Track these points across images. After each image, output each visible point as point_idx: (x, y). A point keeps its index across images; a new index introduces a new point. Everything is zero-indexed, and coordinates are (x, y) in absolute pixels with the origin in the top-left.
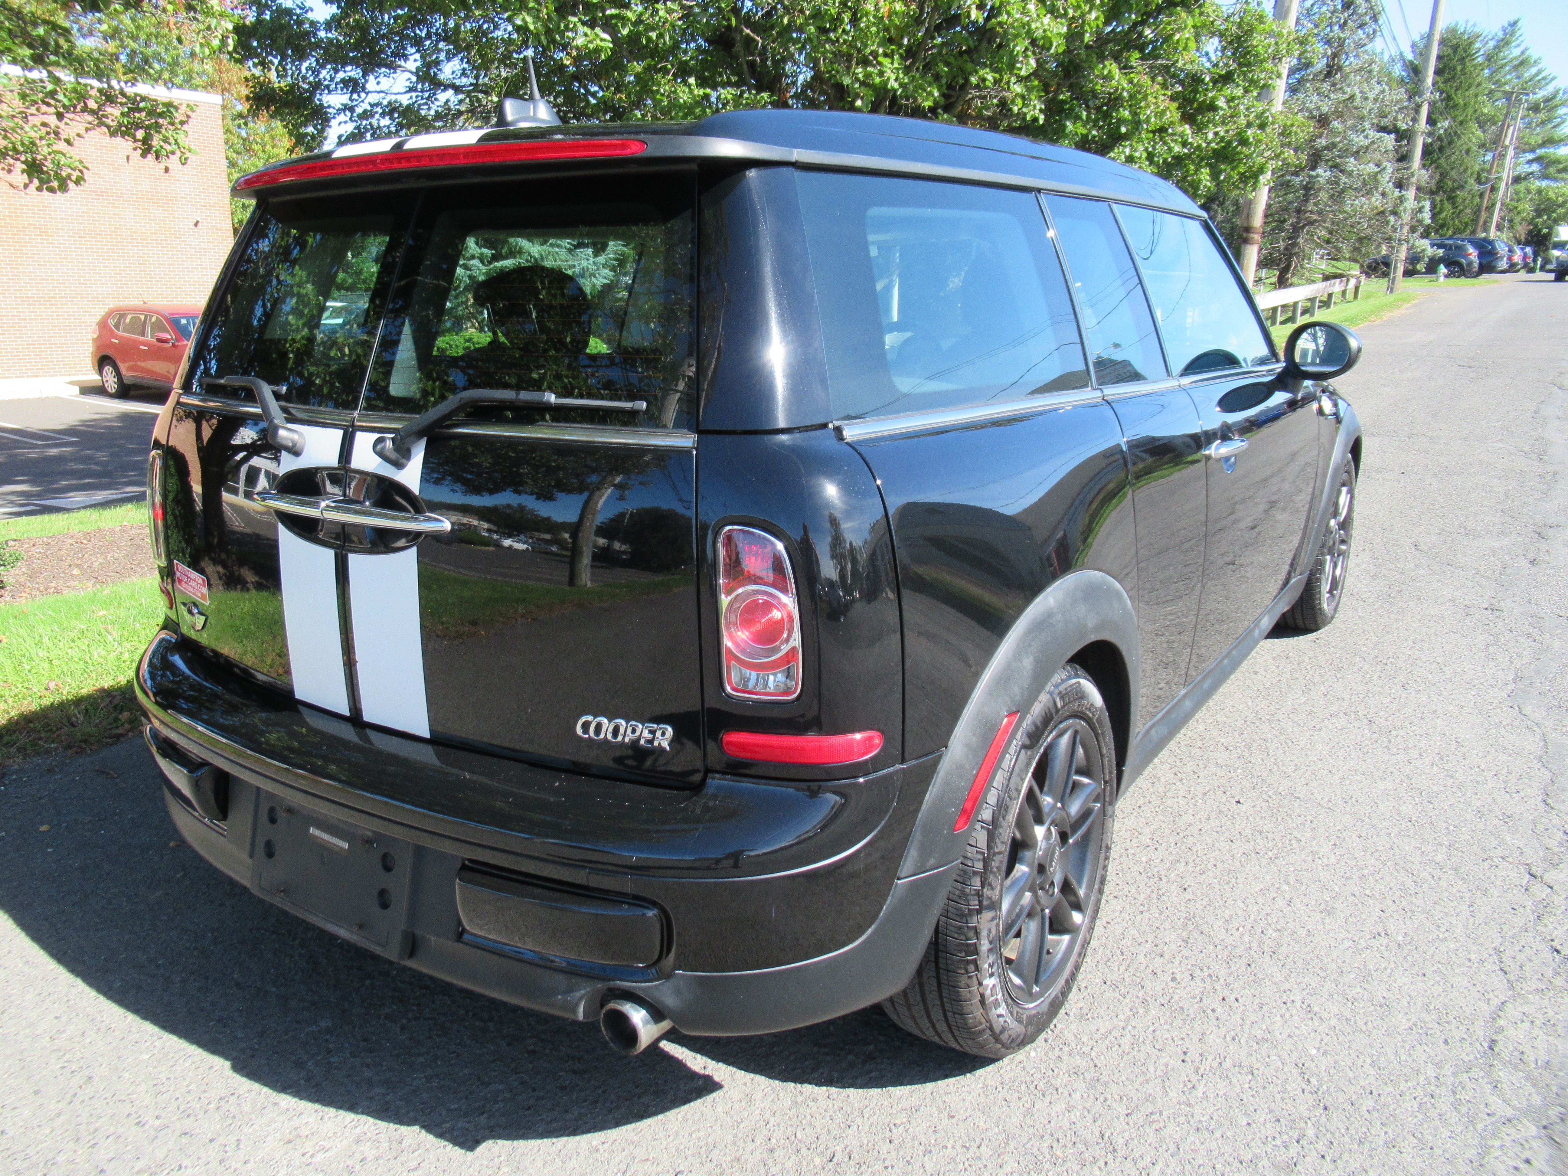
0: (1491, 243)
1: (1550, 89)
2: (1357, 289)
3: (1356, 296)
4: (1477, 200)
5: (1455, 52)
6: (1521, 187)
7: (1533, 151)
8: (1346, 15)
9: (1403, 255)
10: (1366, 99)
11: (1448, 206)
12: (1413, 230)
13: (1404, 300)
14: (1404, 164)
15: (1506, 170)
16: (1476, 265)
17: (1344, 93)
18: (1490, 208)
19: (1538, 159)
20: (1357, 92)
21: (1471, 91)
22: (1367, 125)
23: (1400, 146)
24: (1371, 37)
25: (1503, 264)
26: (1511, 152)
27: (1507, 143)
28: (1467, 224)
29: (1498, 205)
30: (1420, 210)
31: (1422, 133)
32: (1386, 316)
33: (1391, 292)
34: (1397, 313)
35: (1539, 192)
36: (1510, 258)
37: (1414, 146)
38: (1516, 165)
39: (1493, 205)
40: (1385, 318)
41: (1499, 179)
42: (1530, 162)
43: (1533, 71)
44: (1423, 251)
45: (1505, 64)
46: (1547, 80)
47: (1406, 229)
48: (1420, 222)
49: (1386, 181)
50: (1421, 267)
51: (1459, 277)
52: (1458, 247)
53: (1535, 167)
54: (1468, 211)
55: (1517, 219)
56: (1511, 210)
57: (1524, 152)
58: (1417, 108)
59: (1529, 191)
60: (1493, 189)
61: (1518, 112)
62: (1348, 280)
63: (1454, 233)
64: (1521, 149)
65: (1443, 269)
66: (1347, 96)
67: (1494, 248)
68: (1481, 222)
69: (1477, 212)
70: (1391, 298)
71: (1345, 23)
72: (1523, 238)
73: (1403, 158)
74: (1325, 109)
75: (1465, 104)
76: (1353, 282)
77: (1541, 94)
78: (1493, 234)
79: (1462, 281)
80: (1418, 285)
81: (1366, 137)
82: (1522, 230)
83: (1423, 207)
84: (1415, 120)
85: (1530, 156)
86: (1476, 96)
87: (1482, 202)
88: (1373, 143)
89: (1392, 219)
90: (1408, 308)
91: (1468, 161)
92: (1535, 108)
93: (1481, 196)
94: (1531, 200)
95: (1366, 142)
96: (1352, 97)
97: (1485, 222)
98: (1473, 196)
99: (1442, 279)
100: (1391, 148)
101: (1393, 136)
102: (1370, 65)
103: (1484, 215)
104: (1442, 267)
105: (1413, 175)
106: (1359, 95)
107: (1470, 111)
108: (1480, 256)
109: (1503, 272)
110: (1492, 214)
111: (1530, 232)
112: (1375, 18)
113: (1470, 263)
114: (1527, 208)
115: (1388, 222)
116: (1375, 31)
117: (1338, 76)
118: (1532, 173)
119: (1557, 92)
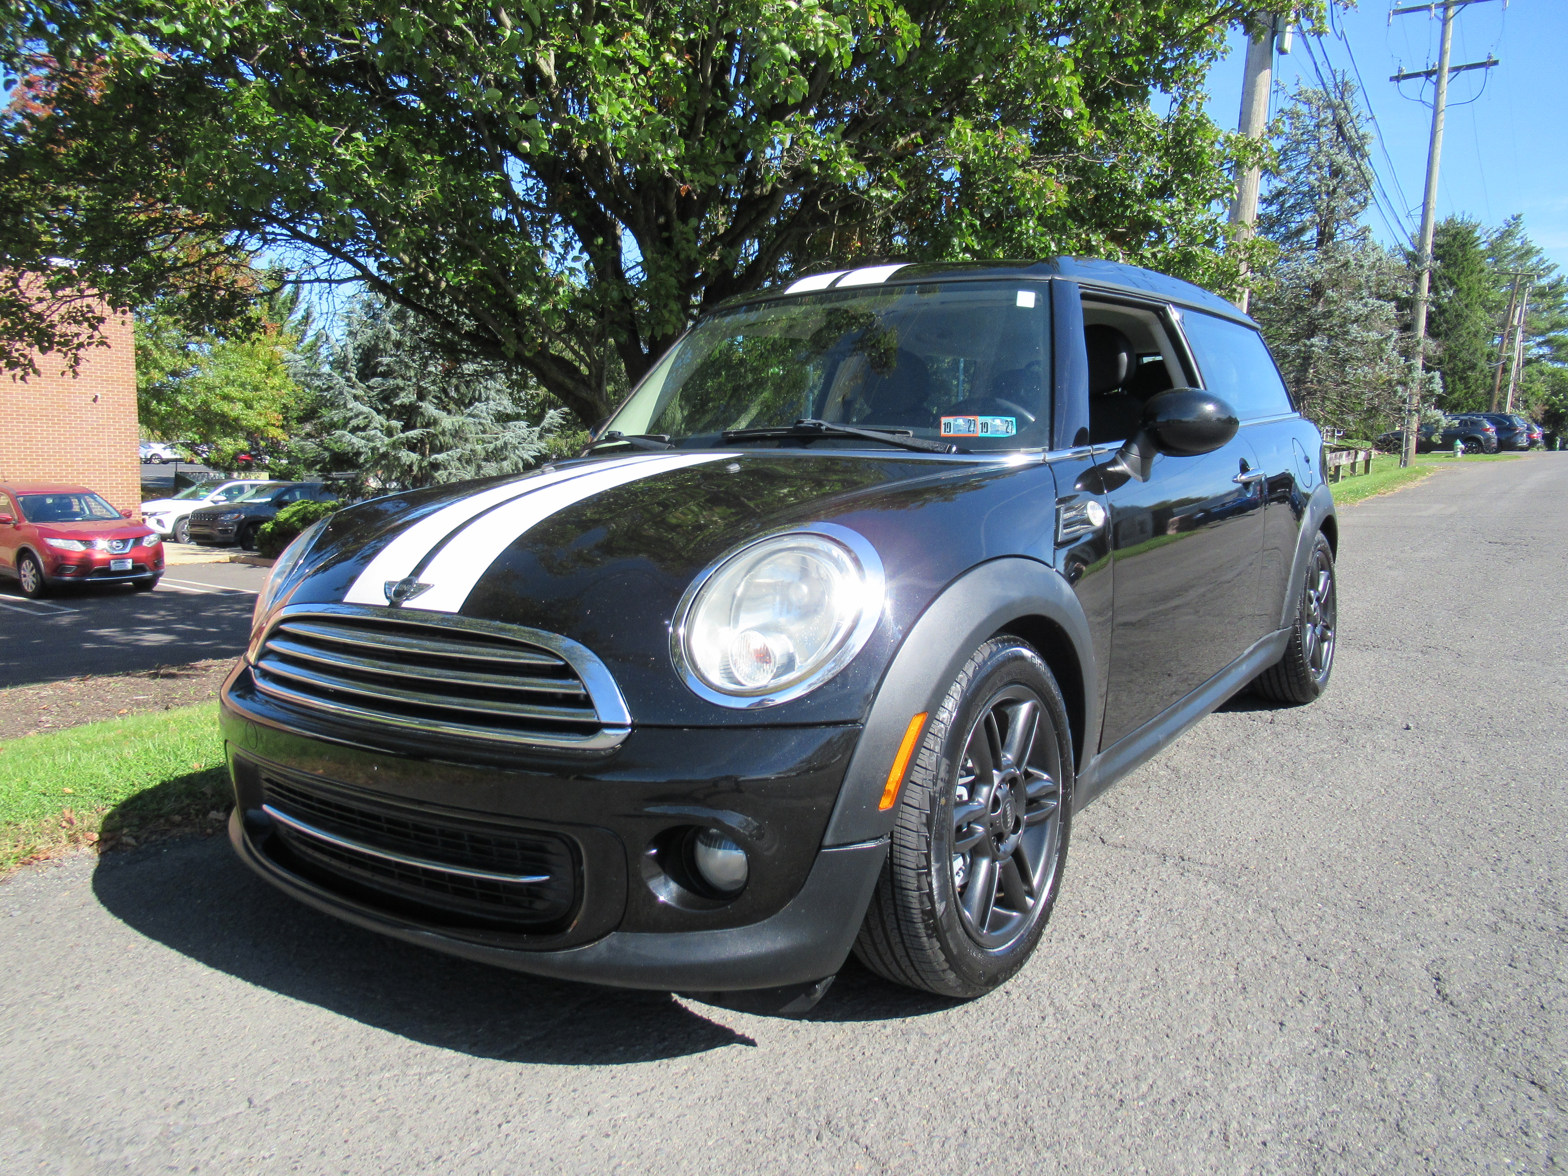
0: (1508, 418)
1: (1554, 276)
2: (1367, 462)
3: (1367, 470)
4: (1489, 381)
5: (1454, 239)
6: (1533, 369)
7: (1542, 334)
8: (1335, 182)
9: (1415, 426)
10: (1362, 267)
11: (1460, 386)
12: (1424, 399)
13: (1418, 473)
14: (1410, 334)
15: (1517, 352)
16: (1494, 440)
17: (1336, 262)
18: (1504, 388)
19: (1547, 343)
20: (1351, 259)
21: (1475, 277)
22: (1365, 293)
23: (1403, 315)
24: (1363, 205)
25: (1523, 441)
26: (1519, 337)
27: (1515, 323)
28: (1480, 403)
29: (1511, 386)
30: (1431, 380)
31: (1426, 301)
32: (1399, 488)
33: (1405, 465)
34: (1411, 485)
35: (1553, 375)
36: (1529, 436)
37: (1418, 314)
38: (1526, 349)
39: (1507, 386)
40: (1396, 491)
41: (1510, 359)
42: (1539, 345)
43: (1535, 259)
44: (1438, 421)
45: (1508, 255)
46: (1550, 270)
47: (1416, 400)
48: (1432, 393)
49: (1391, 351)
50: (1436, 439)
51: (1477, 453)
52: (1473, 423)
53: (1545, 350)
54: (1481, 391)
55: (1532, 400)
56: (1524, 392)
57: (1533, 335)
58: (1418, 278)
59: (1542, 373)
60: (1505, 370)
61: (1523, 298)
62: (1356, 453)
63: (1470, 411)
64: (1529, 333)
65: (1459, 445)
66: (1340, 264)
67: (1512, 423)
68: (1495, 402)
69: (1490, 393)
70: (1403, 471)
71: (1334, 190)
72: (1539, 418)
73: (1407, 327)
74: (1318, 277)
75: (1469, 289)
76: (1361, 455)
77: (1544, 282)
78: (1508, 410)
79: (1481, 456)
80: (1435, 461)
81: (1365, 305)
82: (1538, 410)
83: (1433, 377)
84: (1416, 289)
85: (1539, 339)
86: (1480, 281)
87: (1494, 382)
88: (1373, 311)
89: (1399, 389)
90: (1422, 481)
91: (1477, 343)
92: (1541, 294)
93: (1493, 377)
94: (1544, 382)
95: (1365, 311)
96: (1346, 265)
97: (1499, 403)
98: (1485, 377)
99: (1459, 454)
100: (1393, 316)
101: (1393, 304)
102: (1364, 233)
103: (1497, 396)
104: (1458, 442)
105: (1418, 343)
106: (1353, 262)
107: (1475, 295)
108: (1498, 432)
109: (1522, 449)
110: (1506, 395)
111: (1546, 412)
112: (1367, 185)
113: (1488, 439)
114: (1541, 388)
115: (1395, 392)
116: (1366, 199)
117: (1330, 244)
118: (1542, 356)
119: (1562, 279)
